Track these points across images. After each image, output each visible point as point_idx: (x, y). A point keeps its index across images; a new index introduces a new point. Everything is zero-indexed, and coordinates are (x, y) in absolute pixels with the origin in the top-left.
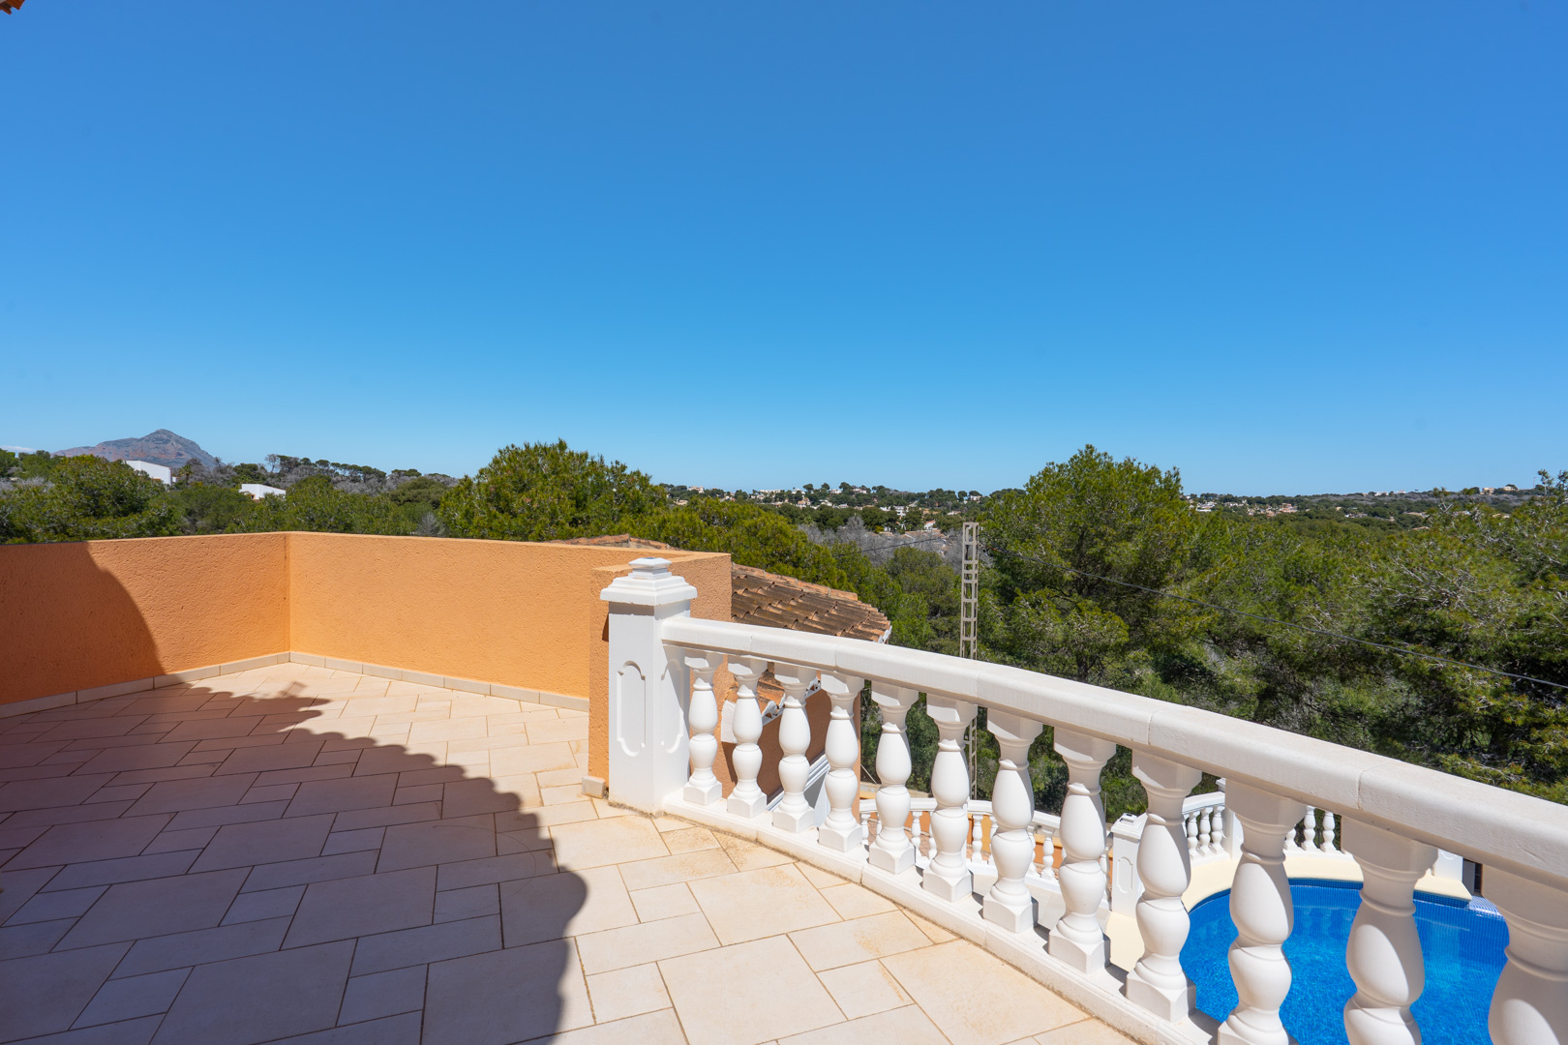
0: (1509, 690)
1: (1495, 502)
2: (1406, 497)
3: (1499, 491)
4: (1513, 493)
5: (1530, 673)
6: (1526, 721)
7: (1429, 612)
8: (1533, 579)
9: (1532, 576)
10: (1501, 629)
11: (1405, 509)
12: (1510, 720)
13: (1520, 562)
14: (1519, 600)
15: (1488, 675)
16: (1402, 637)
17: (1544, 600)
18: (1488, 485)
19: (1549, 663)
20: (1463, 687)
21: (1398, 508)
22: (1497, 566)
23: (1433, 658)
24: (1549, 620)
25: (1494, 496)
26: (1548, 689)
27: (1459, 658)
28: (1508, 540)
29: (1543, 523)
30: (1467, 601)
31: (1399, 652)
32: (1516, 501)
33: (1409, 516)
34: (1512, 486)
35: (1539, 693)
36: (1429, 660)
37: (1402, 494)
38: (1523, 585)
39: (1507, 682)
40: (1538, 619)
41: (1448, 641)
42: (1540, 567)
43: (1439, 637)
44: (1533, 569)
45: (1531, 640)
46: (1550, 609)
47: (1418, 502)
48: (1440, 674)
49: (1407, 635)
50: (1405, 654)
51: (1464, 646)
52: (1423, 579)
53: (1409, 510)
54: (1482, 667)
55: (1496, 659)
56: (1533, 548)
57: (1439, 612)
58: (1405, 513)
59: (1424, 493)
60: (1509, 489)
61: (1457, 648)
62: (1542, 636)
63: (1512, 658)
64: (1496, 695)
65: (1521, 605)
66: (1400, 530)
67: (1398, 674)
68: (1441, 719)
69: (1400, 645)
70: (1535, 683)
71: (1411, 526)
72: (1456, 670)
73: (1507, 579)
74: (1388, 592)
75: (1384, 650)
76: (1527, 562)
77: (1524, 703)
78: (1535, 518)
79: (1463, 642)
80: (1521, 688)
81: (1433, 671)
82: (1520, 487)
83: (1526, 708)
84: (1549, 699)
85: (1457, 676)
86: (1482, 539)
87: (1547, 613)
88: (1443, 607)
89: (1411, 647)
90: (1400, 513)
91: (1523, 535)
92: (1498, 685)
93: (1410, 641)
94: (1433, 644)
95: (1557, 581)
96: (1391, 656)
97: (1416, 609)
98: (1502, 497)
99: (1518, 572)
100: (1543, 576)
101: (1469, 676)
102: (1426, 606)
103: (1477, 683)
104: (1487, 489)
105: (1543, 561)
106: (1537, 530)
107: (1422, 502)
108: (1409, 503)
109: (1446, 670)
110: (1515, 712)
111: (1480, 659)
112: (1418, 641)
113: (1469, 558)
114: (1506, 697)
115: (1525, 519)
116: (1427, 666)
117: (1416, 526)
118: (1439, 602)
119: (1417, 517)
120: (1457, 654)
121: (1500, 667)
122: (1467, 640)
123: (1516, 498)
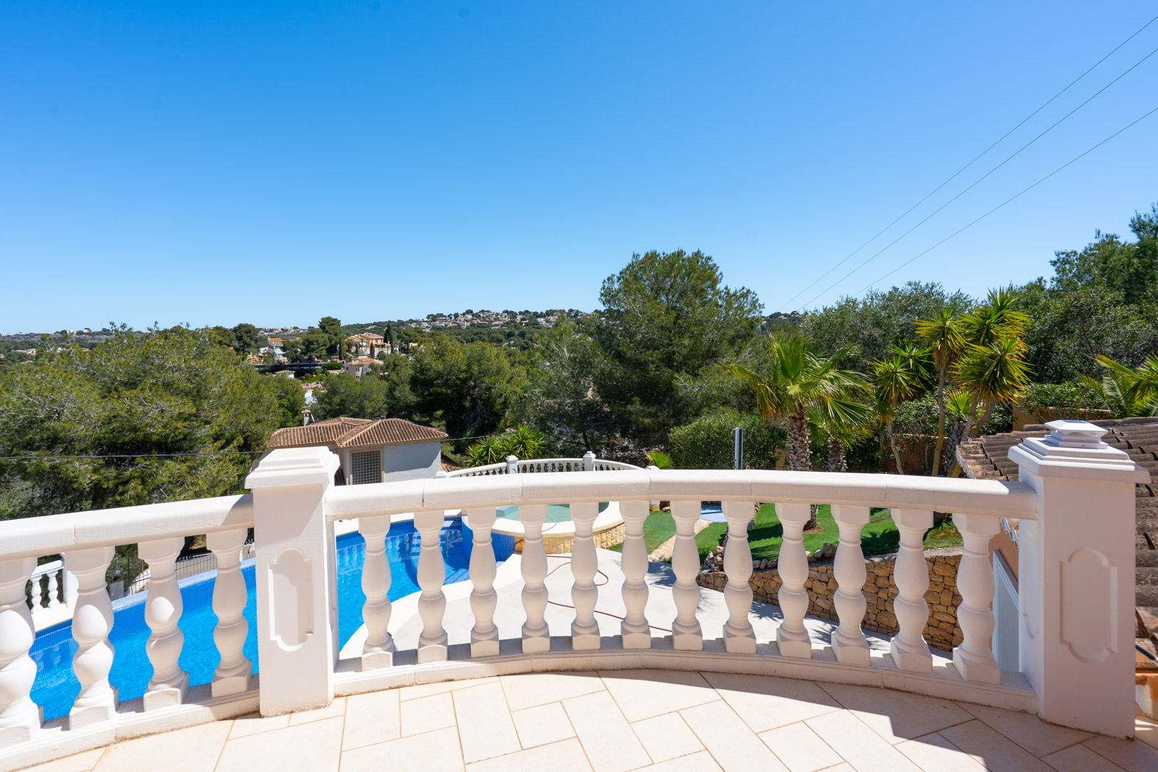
0: (102, 466)
1: (78, 340)
2: (13, 338)
3: (80, 333)
4: (89, 334)
5: (113, 452)
6: (114, 483)
7: (46, 425)
8: (110, 392)
9: (109, 391)
10: (95, 427)
11: (13, 347)
12: (105, 486)
13: (101, 382)
14: (103, 408)
15: (89, 460)
16: (25, 448)
17: (117, 404)
18: (72, 329)
19: (124, 443)
20: (73, 472)
21: (6, 347)
22: (88, 387)
23: (51, 458)
24: (121, 417)
25: (77, 336)
26: (123, 460)
27: (69, 454)
28: (93, 369)
29: (113, 356)
30: (71, 412)
31: (25, 459)
32: (91, 339)
33: (16, 353)
34: (88, 329)
35: (119, 464)
36: (47, 460)
37: (9, 336)
38: (105, 397)
39: (101, 462)
40: (114, 417)
41: (59, 443)
42: (113, 384)
43: (53, 442)
44: (109, 385)
45: (113, 430)
46: (122, 410)
47: (22, 342)
48: (57, 468)
49: (30, 446)
50: (29, 460)
51: (71, 445)
52: (39, 402)
53: (15, 348)
54: (84, 456)
55: (91, 449)
56: (108, 372)
57: (52, 424)
58: (13, 351)
59: (27, 335)
60: (86, 331)
61: (67, 447)
62: (118, 428)
63: (100, 445)
64: (95, 471)
65: (105, 411)
66: (9, 364)
67: (25, 476)
68: (58, 500)
69: (26, 454)
70: (116, 458)
71: (19, 361)
72: (68, 462)
73: (95, 395)
74: (14, 416)
75: (14, 461)
76: (105, 382)
77: (112, 472)
78: (108, 352)
79: (70, 442)
80: (108, 464)
81: (53, 467)
82: (94, 330)
83: (114, 475)
84: (124, 466)
85: (69, 466)
86: (76, 369)
87: (120, 412)
88: (55, 420)
89: (34, 454)
90: (9, 351)
91: (102, 364)
92: (96, 465)
93: (32, 449)
94: (49, 448)
95: (124, 391)
96: (19, 464)
97: (36, 425)
98: (82, 336)
99: (100, 389)
100: (116, 390)
101: (77, 464)
102: (42, 421)
103: (82, 467)
104: (72, 331)
105: (115, 379)
106: (109, 360)
107: (26, 342)
108: (15, 343)
109: (60, 464)
110: (107, 479)
111: (81, 451)
112: (38, 448)
113: (70, 384)
114: (102, 471)
115: (102, 353)
116: (47, 465)
117: (22, 361)
118: (52, 417)
119: (23, 354)
120: (67, 452)
121: (95, 454)
122: (73, 440)
123: (91, 337)
